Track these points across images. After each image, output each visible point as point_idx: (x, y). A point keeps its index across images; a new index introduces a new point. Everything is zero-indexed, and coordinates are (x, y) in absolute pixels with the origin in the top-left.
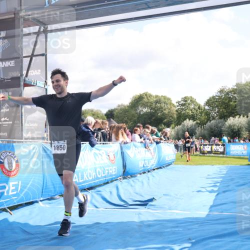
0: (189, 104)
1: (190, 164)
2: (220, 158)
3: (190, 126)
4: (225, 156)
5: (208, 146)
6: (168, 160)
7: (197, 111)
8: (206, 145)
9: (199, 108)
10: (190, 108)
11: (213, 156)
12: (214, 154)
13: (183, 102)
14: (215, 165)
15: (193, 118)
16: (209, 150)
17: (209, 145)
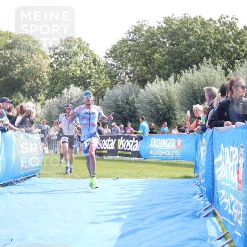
0: (75, 54)
1: (73, 177)
2: (132, 164)
3: (76, 100)
4: (142, 159)
5: (109, 140)
6: (26, 167)
7: (90, 68)
8: (106, 138)
9: (94, 62)
10: (76, 61)
11: (118, 161)
12: (120, 155)
13: (63, 48)
14: (121, 177)
15: (82, 82)
16: (112, 147)
17: (112, 137)
